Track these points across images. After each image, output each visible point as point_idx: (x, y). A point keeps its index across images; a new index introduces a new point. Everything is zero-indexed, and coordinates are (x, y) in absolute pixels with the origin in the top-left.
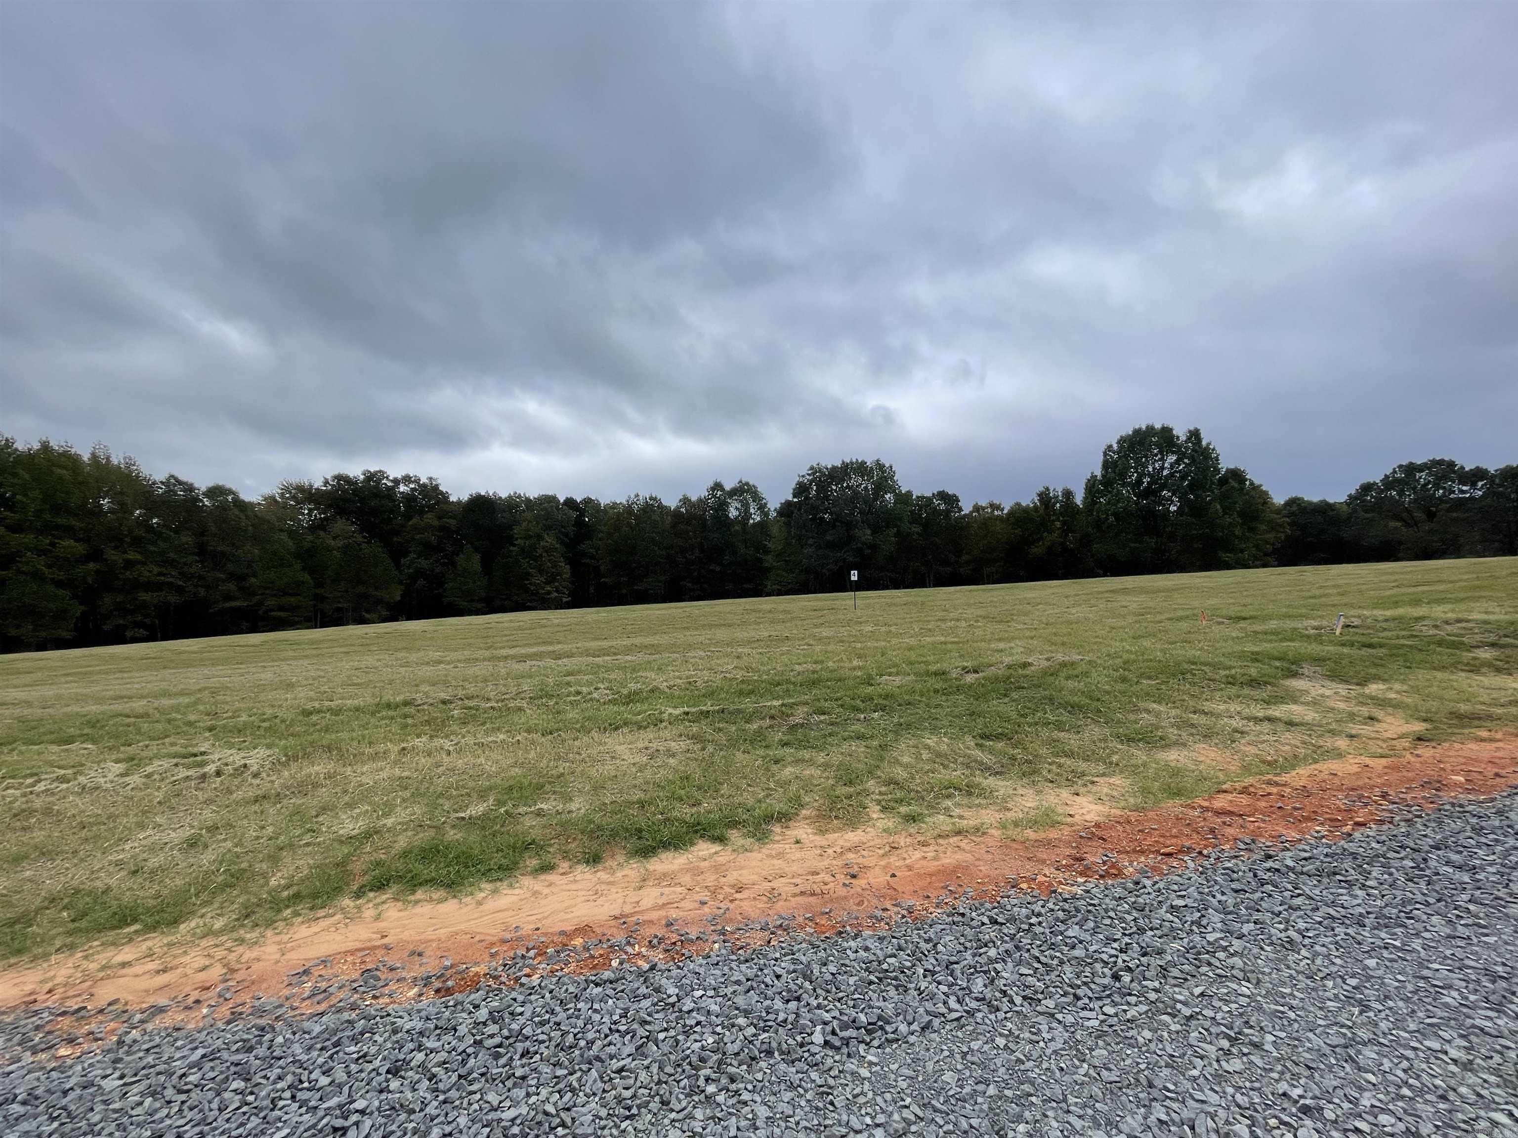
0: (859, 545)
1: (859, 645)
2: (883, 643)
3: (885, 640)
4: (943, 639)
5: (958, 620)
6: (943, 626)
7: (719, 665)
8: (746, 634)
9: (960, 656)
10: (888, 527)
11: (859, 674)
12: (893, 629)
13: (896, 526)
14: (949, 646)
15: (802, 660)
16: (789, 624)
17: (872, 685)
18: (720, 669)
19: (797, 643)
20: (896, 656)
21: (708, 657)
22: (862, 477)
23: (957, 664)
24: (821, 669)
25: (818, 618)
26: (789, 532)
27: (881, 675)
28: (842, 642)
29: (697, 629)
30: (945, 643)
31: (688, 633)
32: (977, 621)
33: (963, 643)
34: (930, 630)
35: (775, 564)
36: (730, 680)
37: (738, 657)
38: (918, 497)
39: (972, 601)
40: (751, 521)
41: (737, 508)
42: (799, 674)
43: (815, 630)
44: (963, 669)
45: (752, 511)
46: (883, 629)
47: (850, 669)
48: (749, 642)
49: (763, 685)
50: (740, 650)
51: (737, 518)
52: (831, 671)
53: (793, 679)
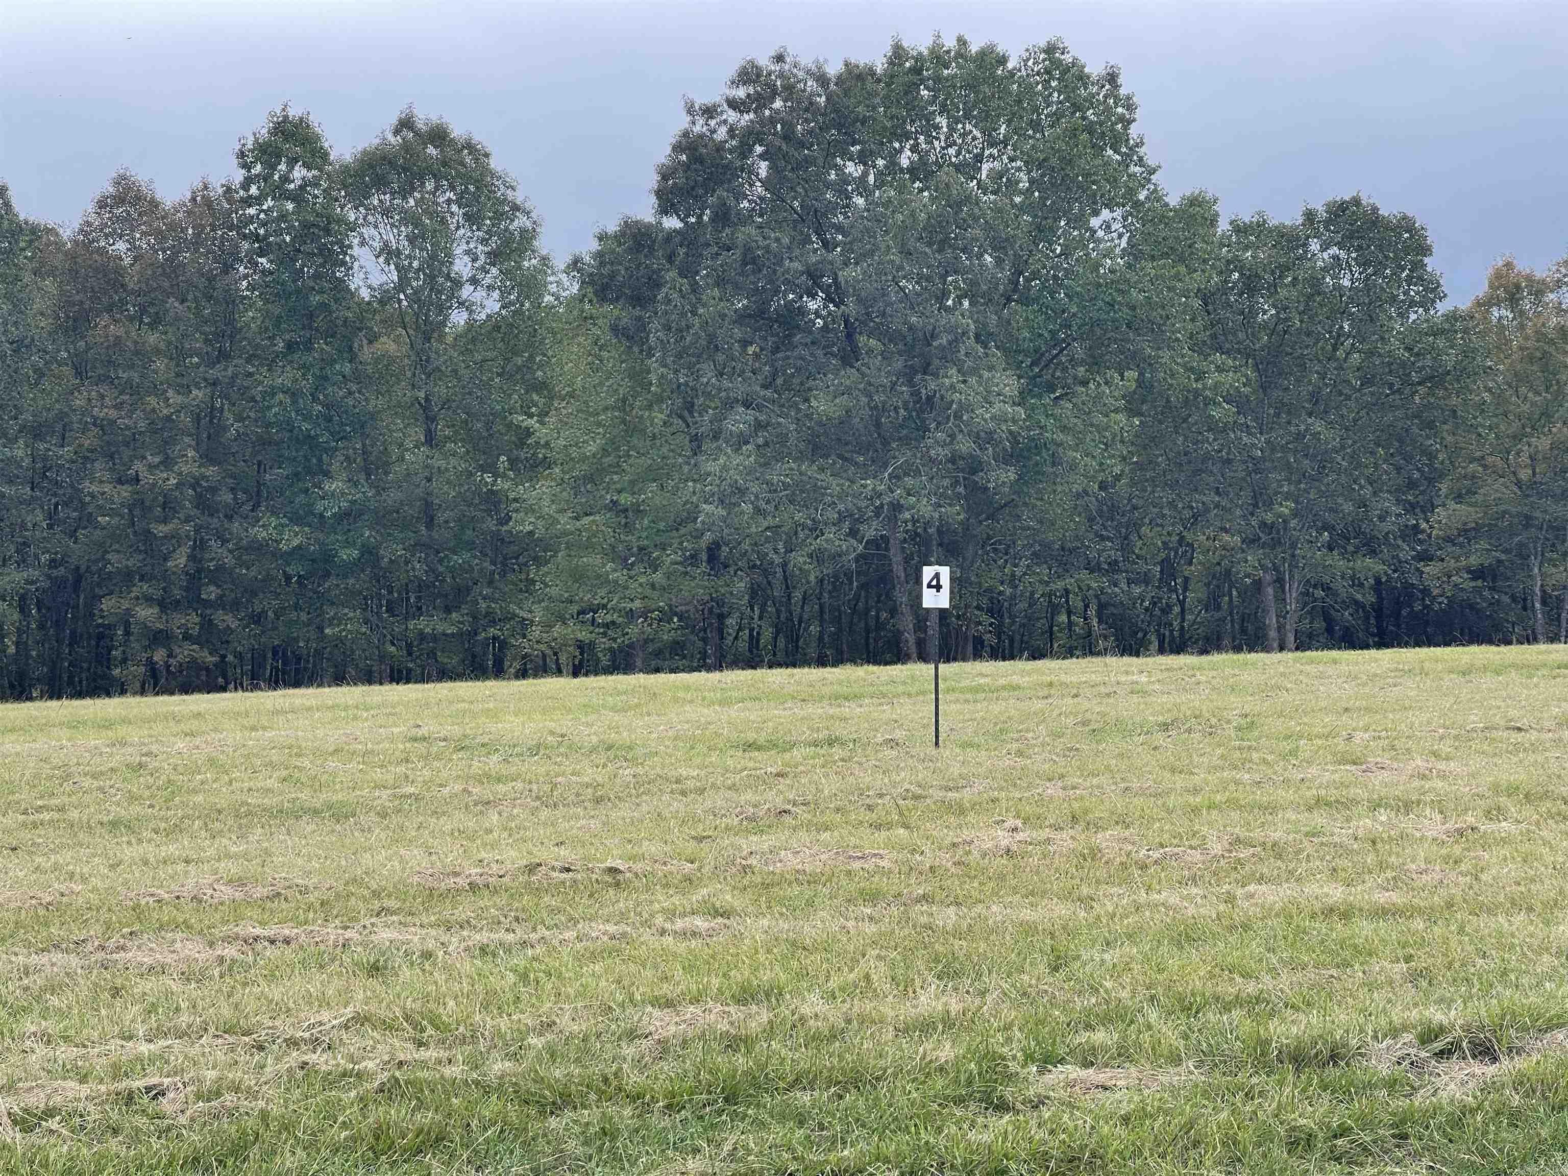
0: (965, 445)
1: (948, 916)
2: (1062, 910)
3: (1067, 896)
4: (1336, 893)
5: (1407, 806)
6: (1341, 833)
7: (278, 1009)
8: (416, 857)
9: (1414, 977)
10: (1095, 363)
11: (946, 1052)
12: (1104, 839)
13: (1135, 359)
14: (1364, 929)
15: (683, 982)
16: (622, 813)
17: (1002, 1107)
18: (285, 1027)
19: (663, 900)
20: (1115, 972)
21: (229, 967)
22: (987, 124)
23: (1397, 1016)
24: (770, 1031)
25: (759, 781)
26: (639, 377)
27: (1048, 1061)
28: (872, 897)
29: (174, 831)
30: (1346, 915)
31: (130, 853)
32: (1494, 813)
33: (1430, 915)
34: (1277, 850)
35: (565, 522)
36: (332, 1080)
37: (375, 969)
38: (1240, 229)
39: (1475, 719)
40: (458, 318)
41: (388, 253)
42: (664, 1048)
43: (748, 843)
44: (1428, 1035)
45: (462, 266)
46: (1065, 840)
47: (904, 1030)
48: (431, 895)
49: (492, 1107)
50: (385, 935)
51: (385, 298)
52: (816, 1039)
53: (633, 1079)
